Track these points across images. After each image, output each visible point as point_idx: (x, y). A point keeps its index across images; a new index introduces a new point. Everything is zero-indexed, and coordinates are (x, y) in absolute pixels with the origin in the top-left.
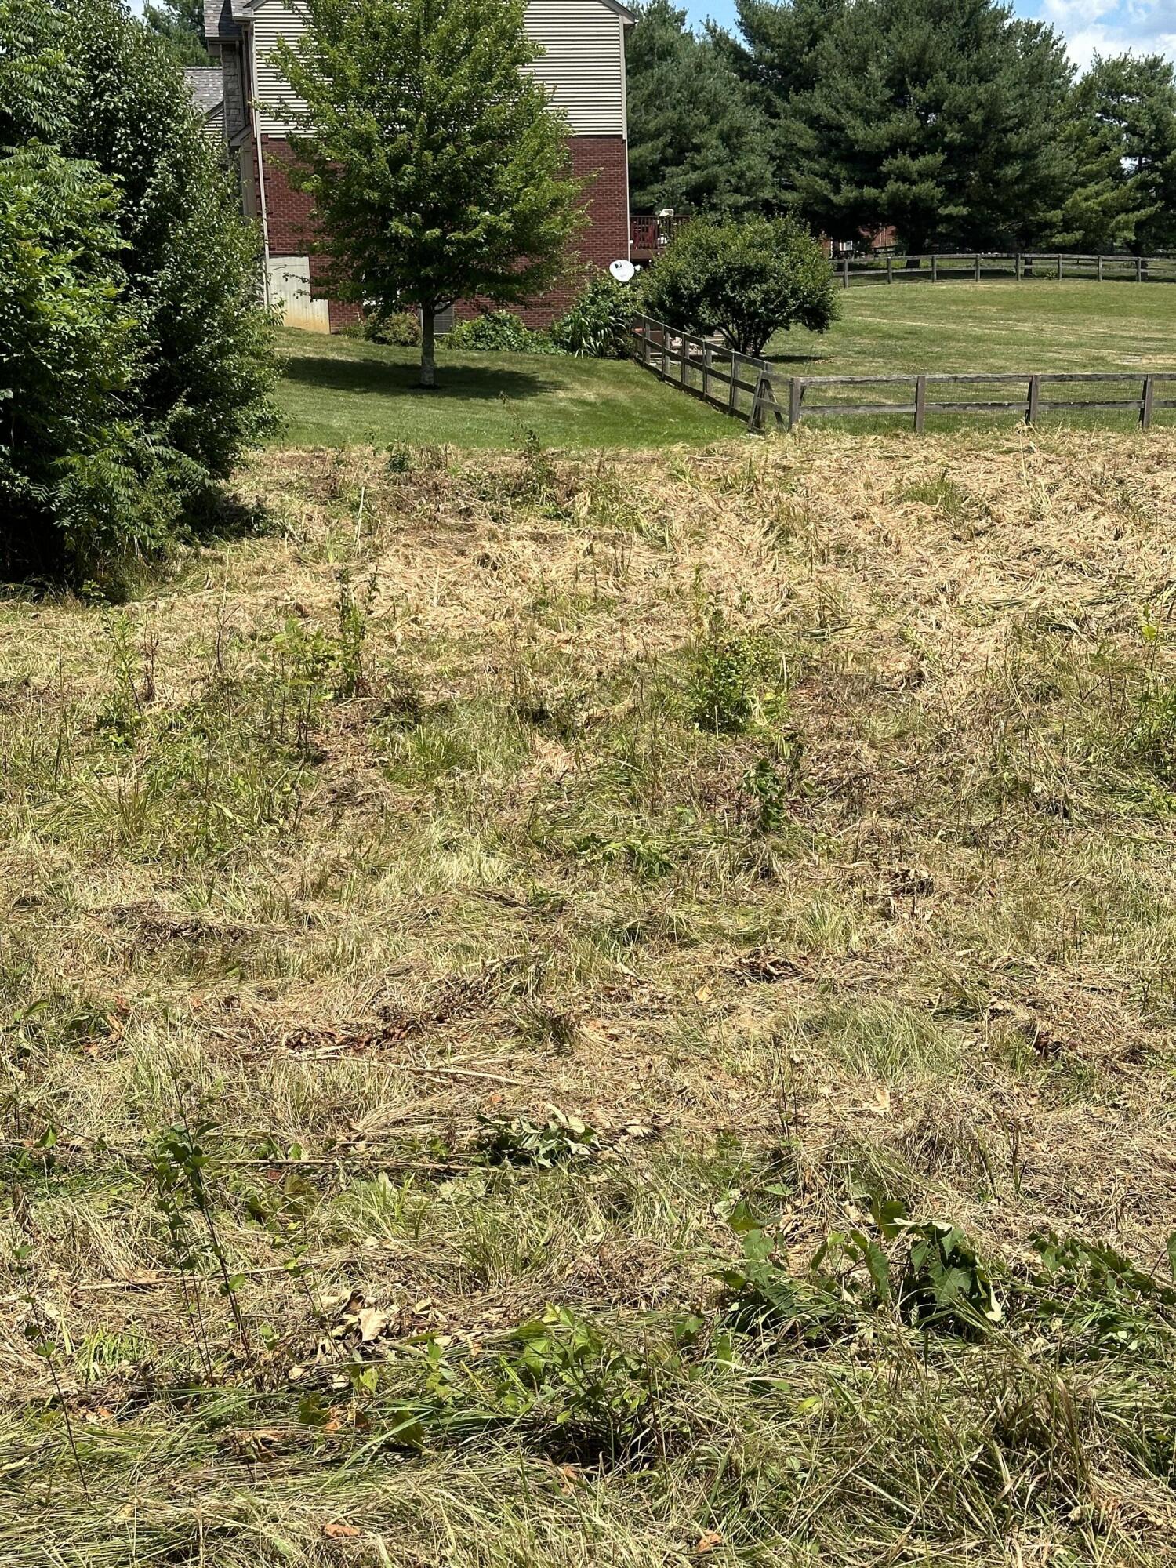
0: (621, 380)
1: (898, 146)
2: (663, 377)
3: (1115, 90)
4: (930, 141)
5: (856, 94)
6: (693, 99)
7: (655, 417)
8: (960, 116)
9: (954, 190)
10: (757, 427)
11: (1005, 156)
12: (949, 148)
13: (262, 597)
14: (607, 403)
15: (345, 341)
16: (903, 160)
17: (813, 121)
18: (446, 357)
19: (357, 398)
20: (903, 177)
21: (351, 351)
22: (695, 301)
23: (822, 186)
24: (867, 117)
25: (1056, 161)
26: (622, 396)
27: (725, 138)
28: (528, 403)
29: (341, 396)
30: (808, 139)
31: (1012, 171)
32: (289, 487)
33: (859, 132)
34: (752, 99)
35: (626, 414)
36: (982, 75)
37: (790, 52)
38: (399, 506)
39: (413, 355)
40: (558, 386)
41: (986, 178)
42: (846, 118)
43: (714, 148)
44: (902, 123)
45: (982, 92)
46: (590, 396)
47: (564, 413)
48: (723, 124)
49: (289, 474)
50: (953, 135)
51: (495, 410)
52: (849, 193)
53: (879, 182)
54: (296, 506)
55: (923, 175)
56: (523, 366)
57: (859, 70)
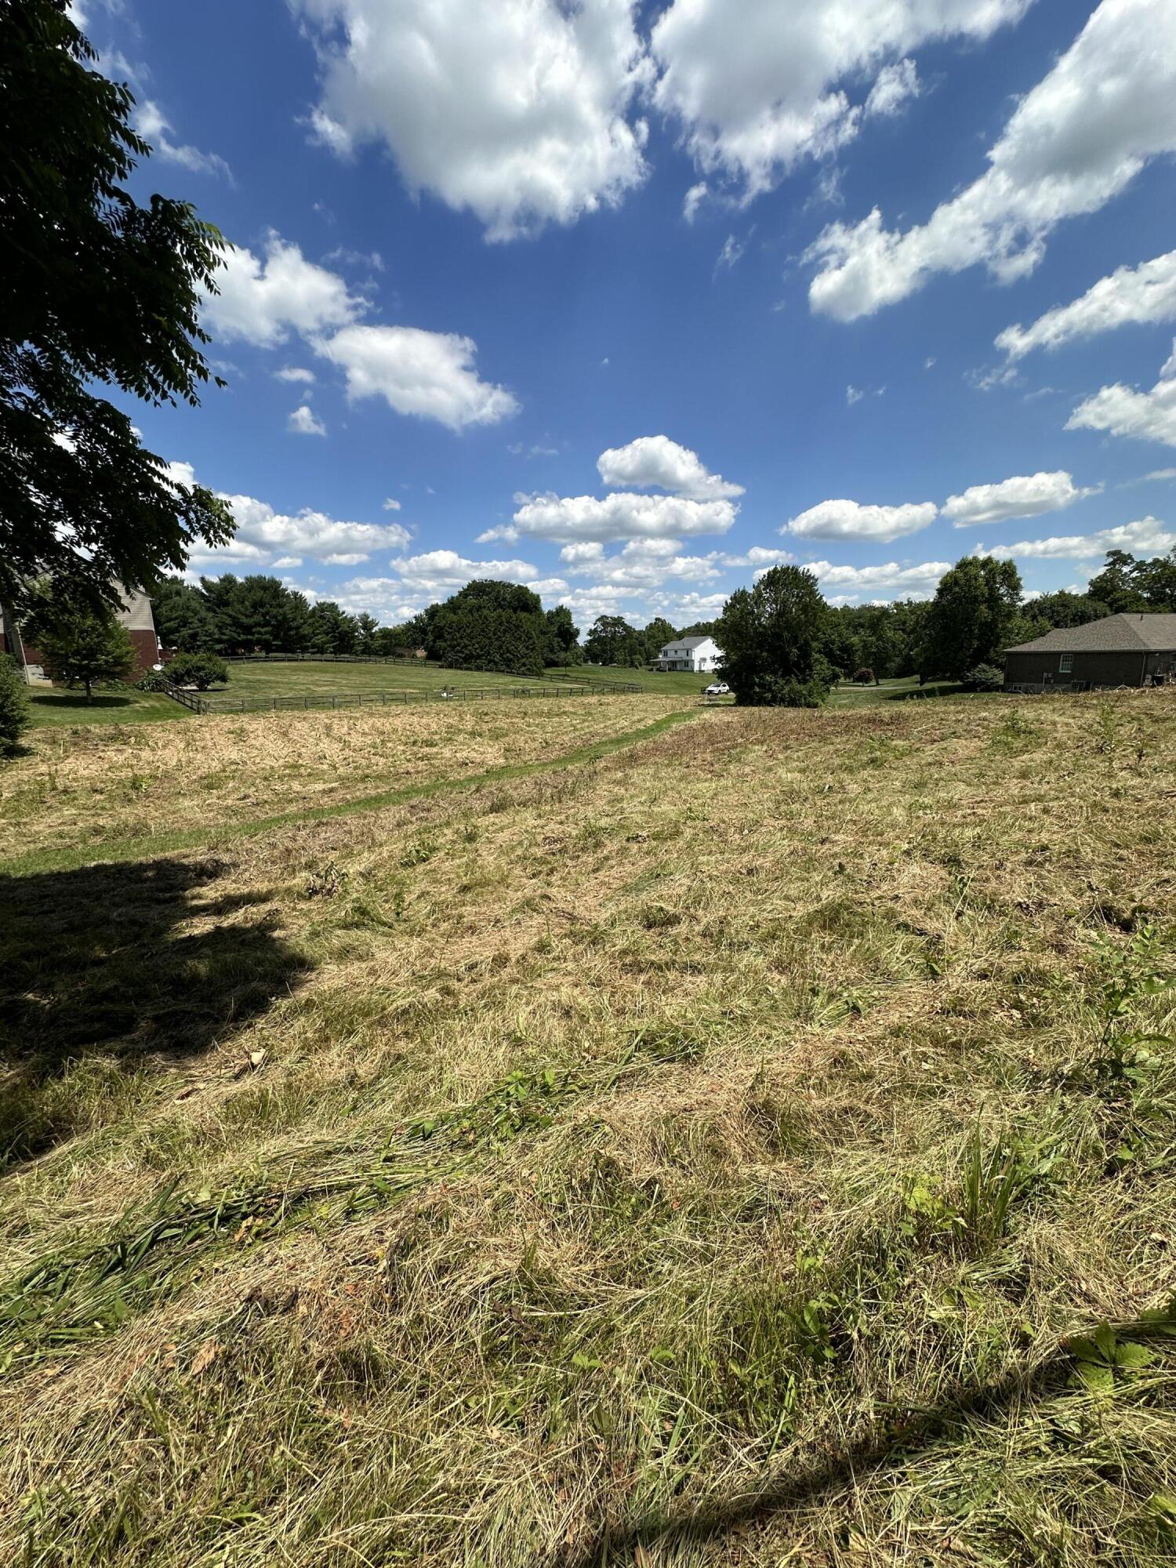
0: (159, 699)
1: (258, 624)
2: (172, 697)
3: (323, 611)
4: (267, 624)
5: (242, 609)
6: (188, 608)
7: (167, 711)
8: (275, 617)
9: (276, 638)
10: (199, 713)
11: (290, 629)
12: (273, 626)
13: (31, 771)
14: (152, 707)
15: (59, 690)
16: (259, 629)
17: (230, 616)
18: (96, 693)
19: (63, 709)
20: (259, 633)
21: (61, 693)
22: (183, 676)
23: (235, 635)
24: (247, 616)
25: (306, 630)
26: (157, 705)
27: (200, 621)
28: (125, 708)
29: (58, 708)
30: (229, 621)
31: (292, 633)
32: (39, 740)
33: (244, 620)
34: (209, 609)
35: (158, 710)
36: (281, 606)
37: (220, 596)
38: (75, 744)
39: (84, 693)
40: (137, 702)
41: (285, 634)
42: (240, 616)
43: (196, 624)
44: (257, 618)
45: (281, 611)
46: (147, 705)
47: (137, 711)
48: (198, 616)
49: (39, 736)
50: (273, 622)
51: (113, 711)
52: (243, 637)
53: (253, 634)
54: (42, 746)
55: (266, 633)
56: (125, 695)
57: (243, 602)
